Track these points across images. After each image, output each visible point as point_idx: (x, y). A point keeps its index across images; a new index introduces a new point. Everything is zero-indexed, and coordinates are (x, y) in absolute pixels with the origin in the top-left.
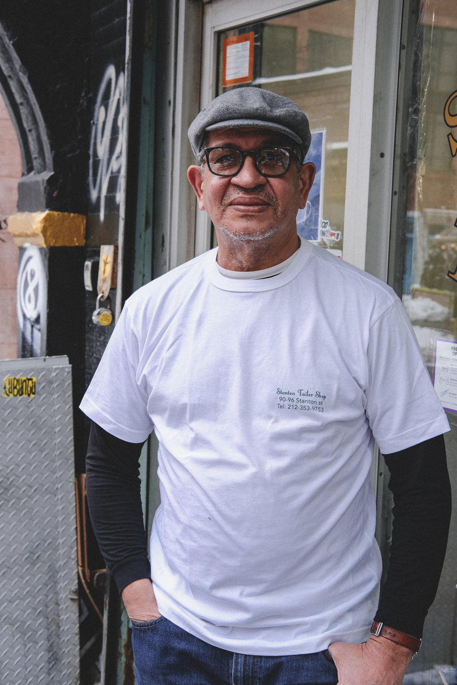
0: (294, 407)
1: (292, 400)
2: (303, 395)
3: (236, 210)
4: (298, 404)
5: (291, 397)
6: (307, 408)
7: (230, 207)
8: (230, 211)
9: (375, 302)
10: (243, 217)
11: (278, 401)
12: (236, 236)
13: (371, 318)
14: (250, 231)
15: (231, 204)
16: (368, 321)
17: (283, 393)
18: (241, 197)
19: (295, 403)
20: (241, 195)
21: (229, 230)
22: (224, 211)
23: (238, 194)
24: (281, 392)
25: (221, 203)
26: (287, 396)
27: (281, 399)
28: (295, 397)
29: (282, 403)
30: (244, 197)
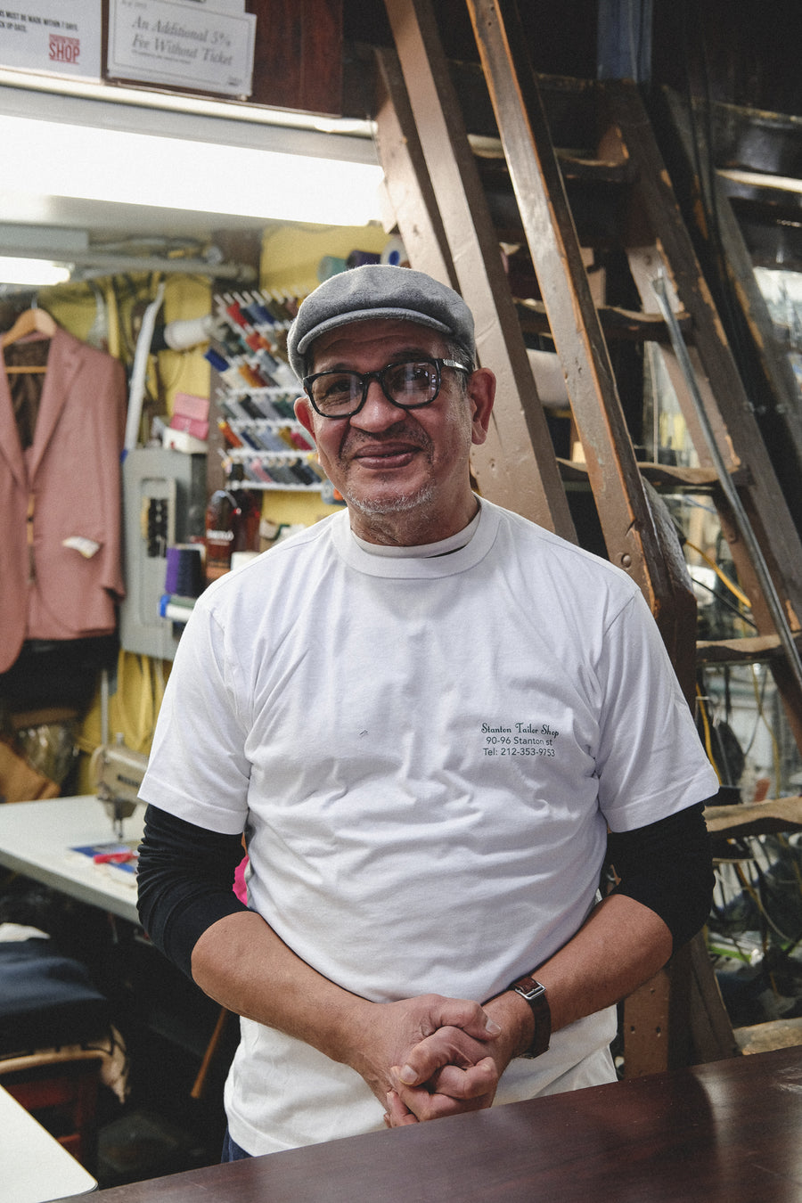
0: (512, 752)
1: (508, 741)
2: (525, 731)
3: (363, 466)
4: (516, 746)
5: (505, 735)
6: (531, 751)
7: (355, 461)
8: (357, 469)
9: (608, 594)
10: (375, 476)
11: (485, 744)
12: (369, 506)
13: (604, 618)
14: (391, 498)
15: (357, 457)
16: (601, 624)
17: (493, 731)
18: (369, 446)
19: (511, 746)
20: (368, 442)
21: (357, 499)
22: (348, 468)
23: (363, 441)
24: (488, 730)
25: (340, 457)
26: (499, 735)
27: (489, 739)
28: (511, 736)
29: (491, 746)
30: (374, 446)
